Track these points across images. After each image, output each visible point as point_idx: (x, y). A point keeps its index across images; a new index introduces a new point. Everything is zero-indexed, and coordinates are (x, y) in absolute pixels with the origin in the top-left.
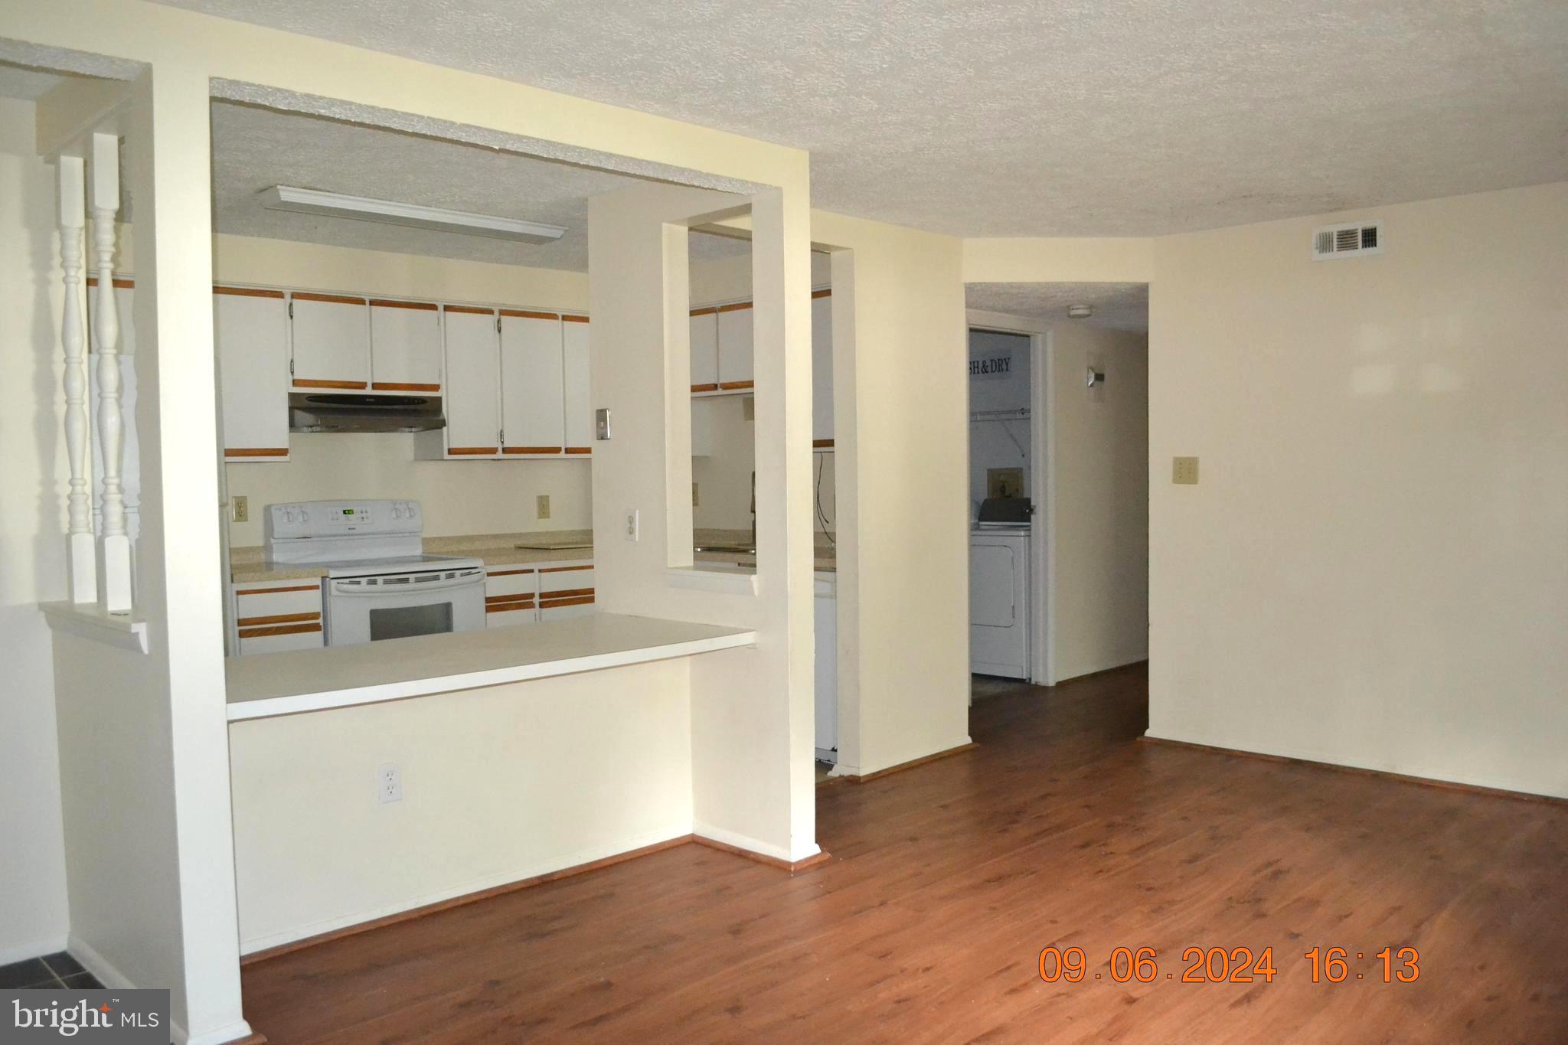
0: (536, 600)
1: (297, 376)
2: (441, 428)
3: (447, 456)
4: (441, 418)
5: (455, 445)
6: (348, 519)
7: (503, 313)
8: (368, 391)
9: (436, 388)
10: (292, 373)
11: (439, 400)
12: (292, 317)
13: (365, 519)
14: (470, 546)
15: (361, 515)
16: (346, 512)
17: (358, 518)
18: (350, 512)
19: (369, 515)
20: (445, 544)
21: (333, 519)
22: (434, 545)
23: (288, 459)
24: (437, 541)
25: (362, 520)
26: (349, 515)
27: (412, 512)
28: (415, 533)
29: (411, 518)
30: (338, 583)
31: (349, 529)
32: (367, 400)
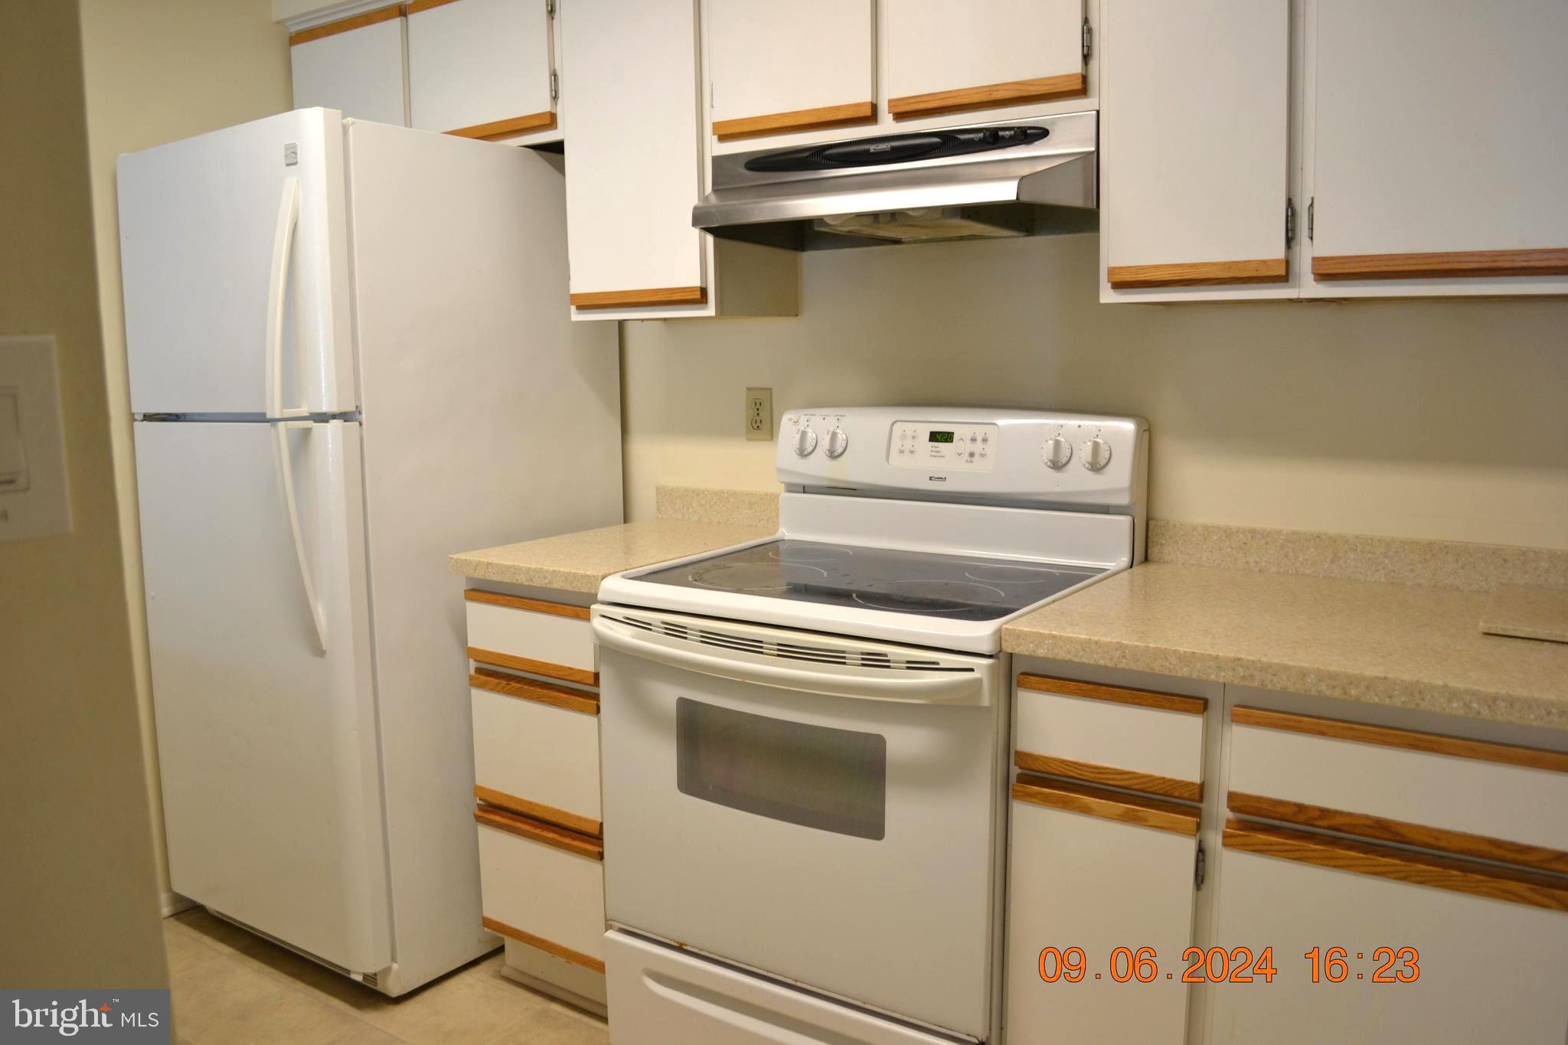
0: (1219, 811)
3: (1108, 296)
13: (976, 458)
14: (1326, 565)
15: (971, 447)
16: (935, 437)
17: (960, 455)
18: (946, 437)
19: (989, 448)
20: (1240, 548)
21: (902, 452)
22: (1204, 547)
23: (710, 311)
24: (1215, 538)
25: (969, 459)
26: (942, 446)
27: (1102, 450)
28: (1121, 510)
29: (1098, 468)
30: (601, 615)
31: (931, 478)
32: (872, 150)
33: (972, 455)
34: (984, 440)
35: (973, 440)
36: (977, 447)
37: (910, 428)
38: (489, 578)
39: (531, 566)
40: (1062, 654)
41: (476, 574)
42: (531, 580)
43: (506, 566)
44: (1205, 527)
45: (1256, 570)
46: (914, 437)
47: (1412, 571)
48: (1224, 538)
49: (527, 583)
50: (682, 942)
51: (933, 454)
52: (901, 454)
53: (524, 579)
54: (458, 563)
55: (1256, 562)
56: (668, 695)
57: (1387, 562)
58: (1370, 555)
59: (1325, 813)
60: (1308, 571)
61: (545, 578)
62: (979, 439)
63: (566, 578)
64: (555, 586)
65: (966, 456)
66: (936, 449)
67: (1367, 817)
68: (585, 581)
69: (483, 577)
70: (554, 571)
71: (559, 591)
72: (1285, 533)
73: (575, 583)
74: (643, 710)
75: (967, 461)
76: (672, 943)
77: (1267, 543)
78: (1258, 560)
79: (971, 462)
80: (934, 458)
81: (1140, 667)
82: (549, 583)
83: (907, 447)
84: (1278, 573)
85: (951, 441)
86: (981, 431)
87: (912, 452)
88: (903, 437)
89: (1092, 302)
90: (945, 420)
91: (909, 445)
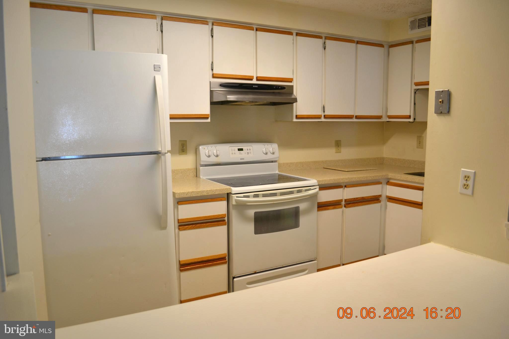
0: (343, 203)
1: (215, 72)
2: (293, 103)
3: (295, 120)
4: (293, 97)
5: (299, 113)
6: (240, 154)
7: (326, 38)
8: (254, 82)
9: (290, 80)
10: (212, 70)
11: (292, 87)
12: (212, 36)
13: (249, 154)
14: (302, 167)
15: (247, 151)
16: (239, 150)
18: (242, 150)
21: (232, 154)
23: (209, 120)
26: (241, 152)
27: (274, 149)
28: (275, 161)
29: (273, 153)
30: (237, 197)
31: (241, 159)
32: (254, 86)
33: (248, 153)
34: (250, 150)
35: (248, 150)
36: (249, 151)
37: (233, 148)
38: (192, 196)
39: (208, 190)
40: (326, 183)
41: (187, 196)
42: (208, 193)
43: (199, 191)
44: (283, 163)
46: (234, 150)
49: (206, 195)
50: (255, 271)
53: (206, 194)
54: (180, 194)
56: (251, 213)
57: (310, 165)
59: (357, 198)
61: (213, 192)
63: (220, 190)
64: (216, 193)
65: (247, 154)
67: (361, 197)
68: (226, 190)
69: (190, 196)
70: (216, 189)
71: (218, 194)
73: (223, 191)
74: (245, 218)
76: (253, 273)
81: (336, 182)
82: (214, 193)
85: (243, 150)
86: (248, 148)
87: (235, 154)
88: (232, 150)
89: (293, 121)
90: (240, 146)
91: (233, 152)
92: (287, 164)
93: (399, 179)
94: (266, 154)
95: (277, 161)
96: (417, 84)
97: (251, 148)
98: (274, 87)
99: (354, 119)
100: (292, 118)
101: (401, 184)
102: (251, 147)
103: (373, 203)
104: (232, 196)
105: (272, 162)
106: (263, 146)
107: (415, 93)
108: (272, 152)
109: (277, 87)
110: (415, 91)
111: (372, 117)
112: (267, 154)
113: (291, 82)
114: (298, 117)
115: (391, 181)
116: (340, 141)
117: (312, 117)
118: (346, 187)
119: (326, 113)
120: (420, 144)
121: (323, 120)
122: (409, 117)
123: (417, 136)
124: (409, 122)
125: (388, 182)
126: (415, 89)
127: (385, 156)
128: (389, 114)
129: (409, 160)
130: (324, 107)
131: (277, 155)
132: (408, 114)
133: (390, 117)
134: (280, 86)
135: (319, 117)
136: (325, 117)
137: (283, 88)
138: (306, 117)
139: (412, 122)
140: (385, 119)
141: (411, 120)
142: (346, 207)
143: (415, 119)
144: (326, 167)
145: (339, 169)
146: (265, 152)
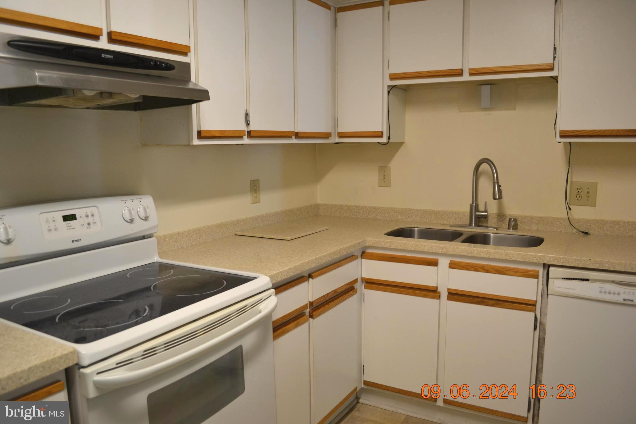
0: (308, 311)
3: (196, 142)
5: (205, 127)
6: (70, 228)
8: (103, 44)
9: (184, 51)
11: (188, 65)
13: (92, 225)
14: (198, 239)
15: (87, 221)
16: (66, 218)
17: (83, 225)
18: (72, 217)
19: (97, 218)
20: (175, 241)
21: (50, 230)
22: (165, 244)
24: (168, 239)
25: (88, 226)
26: (72, 223)
27: (148, 210)
28: (150, 236)
29: (146, 219)
30: (98, 373)
31: (73, 241)
32: (103, 56)
33: (89, 224)
34: (93, 215)
35: (87, 216)
36: (90, 220)
37: (50, 216)
44: (164, 236)
45: (181, 248)
46: (54, 221)
47: (218, 235)
48: (170, 239)
51: (68, 228)
52: (50, 232)
55: (180, 245)
57: (212, 233)
58: (208, 232)
60: (194, 243)
62: (90, 215)
65: (87, 226)
66: (69, 225)
68: (62, 360)
72: (187, 231)
73: (53, 367)
75: (88, 228)
77: (183, 237)
78: (181, 244)
79: (90, 228)
80: (70, 230)
81: (299, 272)
83: (52, 227)
84: (187, 247)
85: (76, 219)
86: (89, 211)
87: (56, 229)
88: (47, 221)
89: (191, 144)
90: (69, 208)
91: (52, 226)
92: (171, 236)
93: (388, 247)
94: (131, 221)
95: (155, 235)
96: (393, 77)
97: (94, 210)
98: (152, 63)
99: (293, 140)
100: (190, 139)
101: (390, 255)
102: (95, 208)
103: (348, 298)
104: (84, 375)
105: (144, 238)
106: (123, 203)
107: (389, 92)
108: (143, 215)
109: (158, 63)
110: (389, 90)
111: (319, 136)
112: (134, 222)
113: (185, 54)
114: (203, 134)
115: (369, 251)
116: (259, 180)
117: (229, 135)
118: (312, 278)
119: (252, 127)
120: (384, 180)
121: (246, 141)
122: (380, 135)
123: (379, 167)
124: (378, 143)
125: (363, 253)
126: (389, 86)
127: (319, 201)
128: (341, 129)
129: (365, 207)
130: (247, 115)
131: (154, 220)
132: (377, 128)
133: (342, 135)
134: (164, 61)
135: (238, 135)
136: (250, 134)
137: (168, 66)
138: (217, 135)
139: (386, 144)
140: (335, 139)
141: (384, 140)
142: (314, 317)
143: (389, 138)
144: (240, 233)
145: (272, 237)
146: (128, 217)
